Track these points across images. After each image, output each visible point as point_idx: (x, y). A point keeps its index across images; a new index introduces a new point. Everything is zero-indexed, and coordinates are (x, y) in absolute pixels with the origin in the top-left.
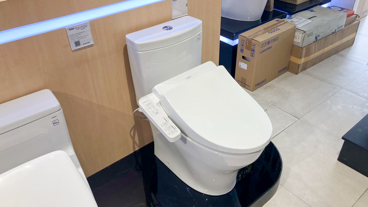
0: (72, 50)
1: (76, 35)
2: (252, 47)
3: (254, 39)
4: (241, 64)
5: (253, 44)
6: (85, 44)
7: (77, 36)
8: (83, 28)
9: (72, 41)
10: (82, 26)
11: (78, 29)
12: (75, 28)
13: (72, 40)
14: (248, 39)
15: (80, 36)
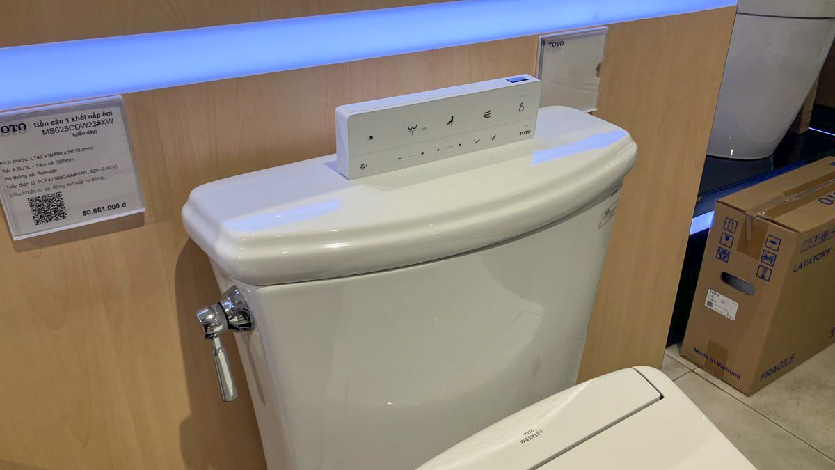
0: (15, 239)
1: (39, 161)
2: (764, 248)
3: (775, 219)
4: (716, 298)
5: (770, 239)
6: (98, 211)
8: (84, 125)
9: (13, 191)
10: (74, 115)
11: (56, 131)
12: (36, 125)
13: (14, 187)
14: (752, 218)
15: (63, 169)
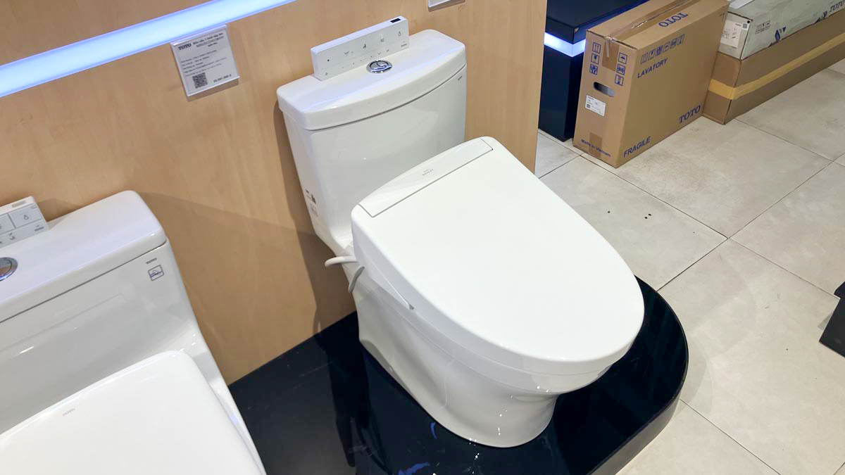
0: (189, 95)
1: (196, 59)
2: (618, 63)
3: (623, 42)
4: (592, 101)
5: (621, 55)
6: (220, 79)
7: (200, 62)
8: (212, 41)
10: (208, 36)
11: (202, 45)
12: (194, 43)
13: (187, 72)
14: (609, 41)
